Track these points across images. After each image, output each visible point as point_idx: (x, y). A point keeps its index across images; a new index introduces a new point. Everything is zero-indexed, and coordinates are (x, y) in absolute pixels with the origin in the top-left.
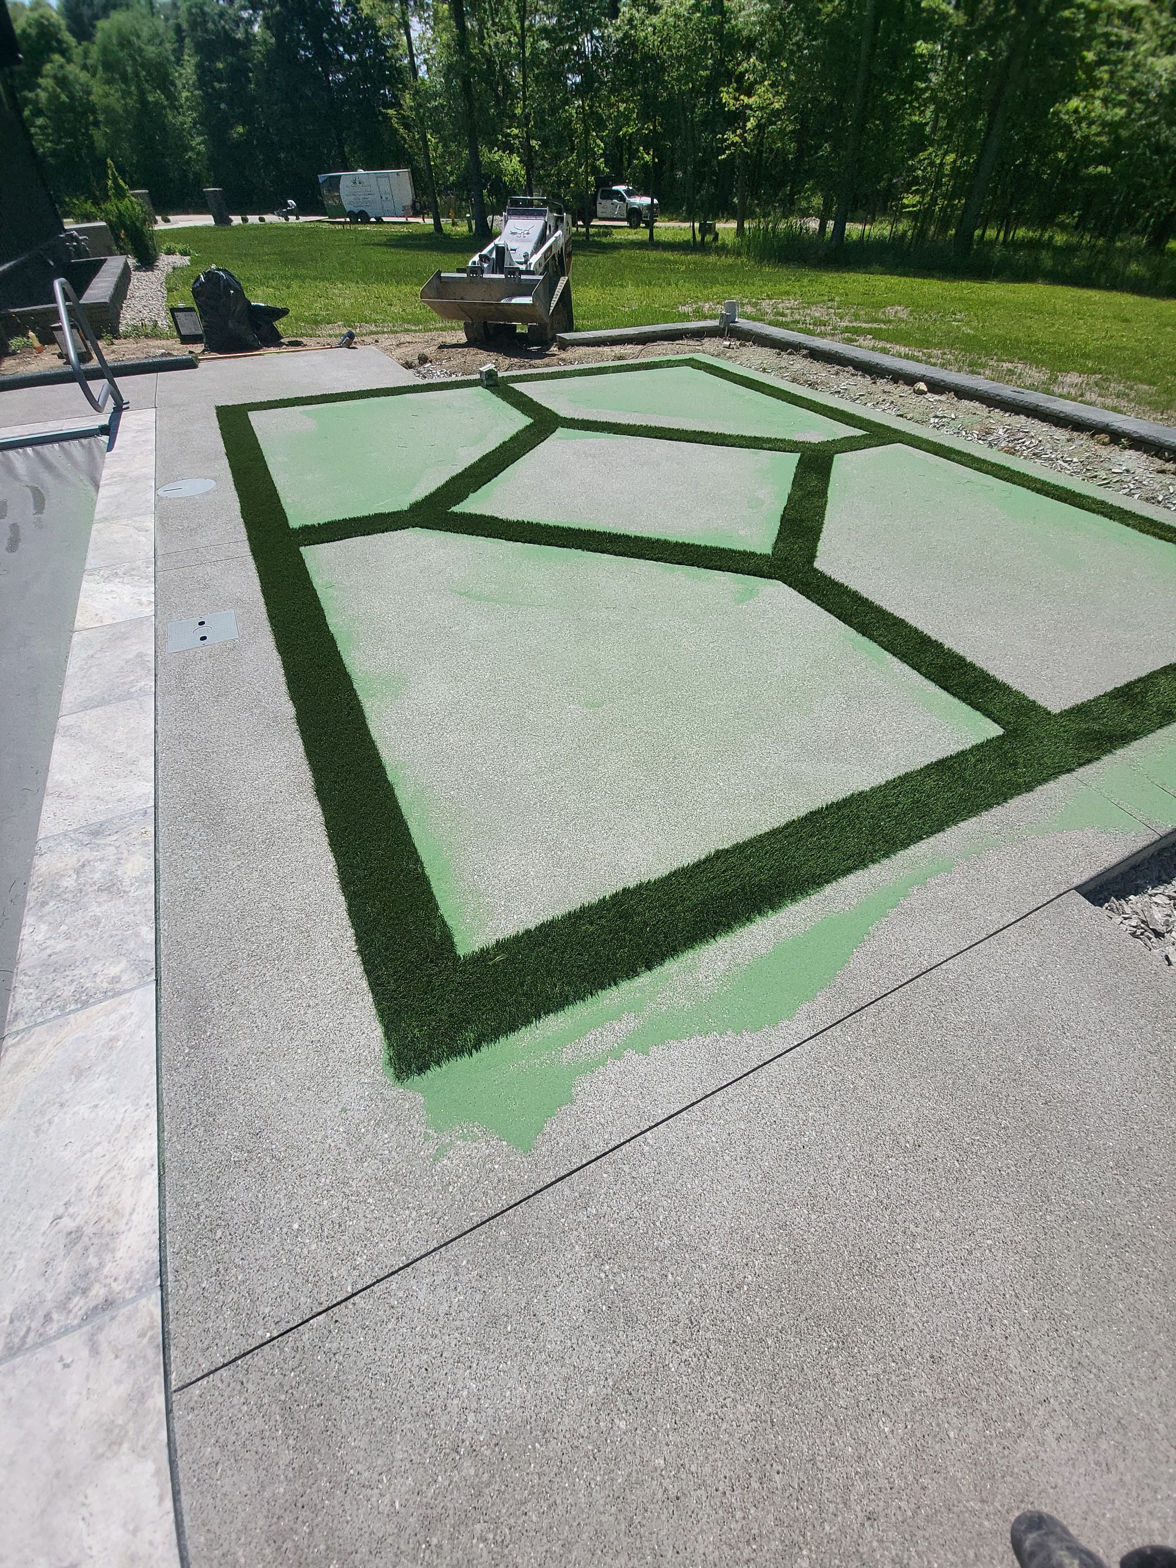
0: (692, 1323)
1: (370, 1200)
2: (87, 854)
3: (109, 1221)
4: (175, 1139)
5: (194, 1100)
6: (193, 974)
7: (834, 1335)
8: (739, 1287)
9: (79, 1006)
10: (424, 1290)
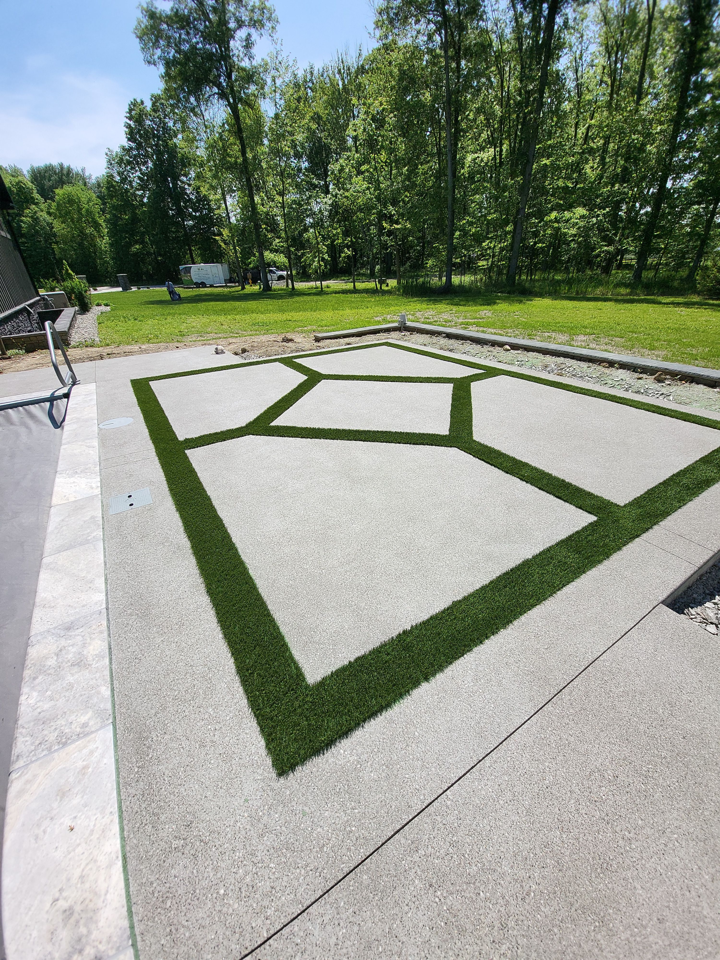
0: (502, 926)
1: (272, 865)
2: (63, 642)
3: (91, 901)
4: (132, 836)
5: (144, 806)
6: (137, 716)
7: (596, 918)
8: (528, 894)
9: (61, 746)
10: (317, 929)
